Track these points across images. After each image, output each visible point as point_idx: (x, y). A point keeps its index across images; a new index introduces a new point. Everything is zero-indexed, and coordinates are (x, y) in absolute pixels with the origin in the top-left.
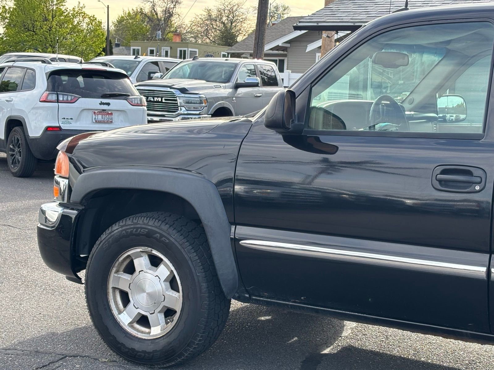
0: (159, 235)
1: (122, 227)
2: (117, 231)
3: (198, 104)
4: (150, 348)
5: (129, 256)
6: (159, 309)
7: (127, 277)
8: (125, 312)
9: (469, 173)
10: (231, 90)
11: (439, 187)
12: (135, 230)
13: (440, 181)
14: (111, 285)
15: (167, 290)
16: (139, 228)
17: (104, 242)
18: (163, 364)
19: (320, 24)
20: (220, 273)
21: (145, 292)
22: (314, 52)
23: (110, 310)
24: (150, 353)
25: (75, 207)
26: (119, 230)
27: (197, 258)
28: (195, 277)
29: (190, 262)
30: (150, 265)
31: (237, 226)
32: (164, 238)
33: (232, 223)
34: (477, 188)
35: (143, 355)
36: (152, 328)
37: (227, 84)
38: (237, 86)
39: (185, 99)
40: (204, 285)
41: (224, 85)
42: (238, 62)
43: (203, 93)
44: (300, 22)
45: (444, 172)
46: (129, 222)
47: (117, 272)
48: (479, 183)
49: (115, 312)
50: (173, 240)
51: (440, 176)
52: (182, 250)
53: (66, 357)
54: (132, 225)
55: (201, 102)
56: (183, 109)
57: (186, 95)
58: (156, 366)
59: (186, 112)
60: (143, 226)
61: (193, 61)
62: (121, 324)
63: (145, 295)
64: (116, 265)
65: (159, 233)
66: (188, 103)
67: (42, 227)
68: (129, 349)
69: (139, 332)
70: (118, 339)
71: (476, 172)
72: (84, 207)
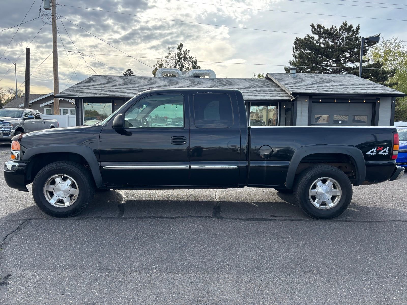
0: (67, 169)
1: (49, 167)
2: (47, 169)
3: (9, 126)
4: (66, 211)
5: (53, 178)
6: (68, 196)
7: (52, 186)
8: (52, 199)
9: (182, 139)
10: (22, 121)
11: (173, 143)
12: (56, 168)
13: (173, 141)
14: (45, 190)
15: (71, 188)
16: (58, 167)
17: (41, 174)
18: (72, 215)
19: (65, 96)
20: (95, 179)
21: (61, 190)
22: (43, 107)
23: (46, 199)
24: (67, 212)
25: (25, 162)
26: (48, 169)
27: (84, 175)
28: (84, 182)
29: (81, 177)
30: (62, 181)
31: (101, 162)
32: (69, 170)
33: (99, 161)
34: (185, 143)
35: (63, 213)
36: (65, 203)
37: (20, 118)
38: (24, 119)
39: (3, 124)
40: (88, 184)
41: (19, 118)
42: (24, 110)
43: (11, 122)
44: (56, 95)
45: (174, 139)
46: (52, 165)
47: (47, 185)
48: (185, 141)
49: (48, 200)
50: (74, 170)
51: (173, 140)
52: (78, 173)
53: (27, 220)
54: (54, 166)
55: (10, 125)
56: (2, 128)
57: (3, 123)
58: (69, 216)
59: (4, 130)
60: (60, 166)
61: (3, 110)
62: (51, 204)
63: (61, 192)
64: (47, 182)
65: (67, 168)
66: (4, 126)
67: (6, 171)
68: (56, 212)
69: (60, 206)
70: (50, 209)
71: (184, 138)
72: (29, 162)
